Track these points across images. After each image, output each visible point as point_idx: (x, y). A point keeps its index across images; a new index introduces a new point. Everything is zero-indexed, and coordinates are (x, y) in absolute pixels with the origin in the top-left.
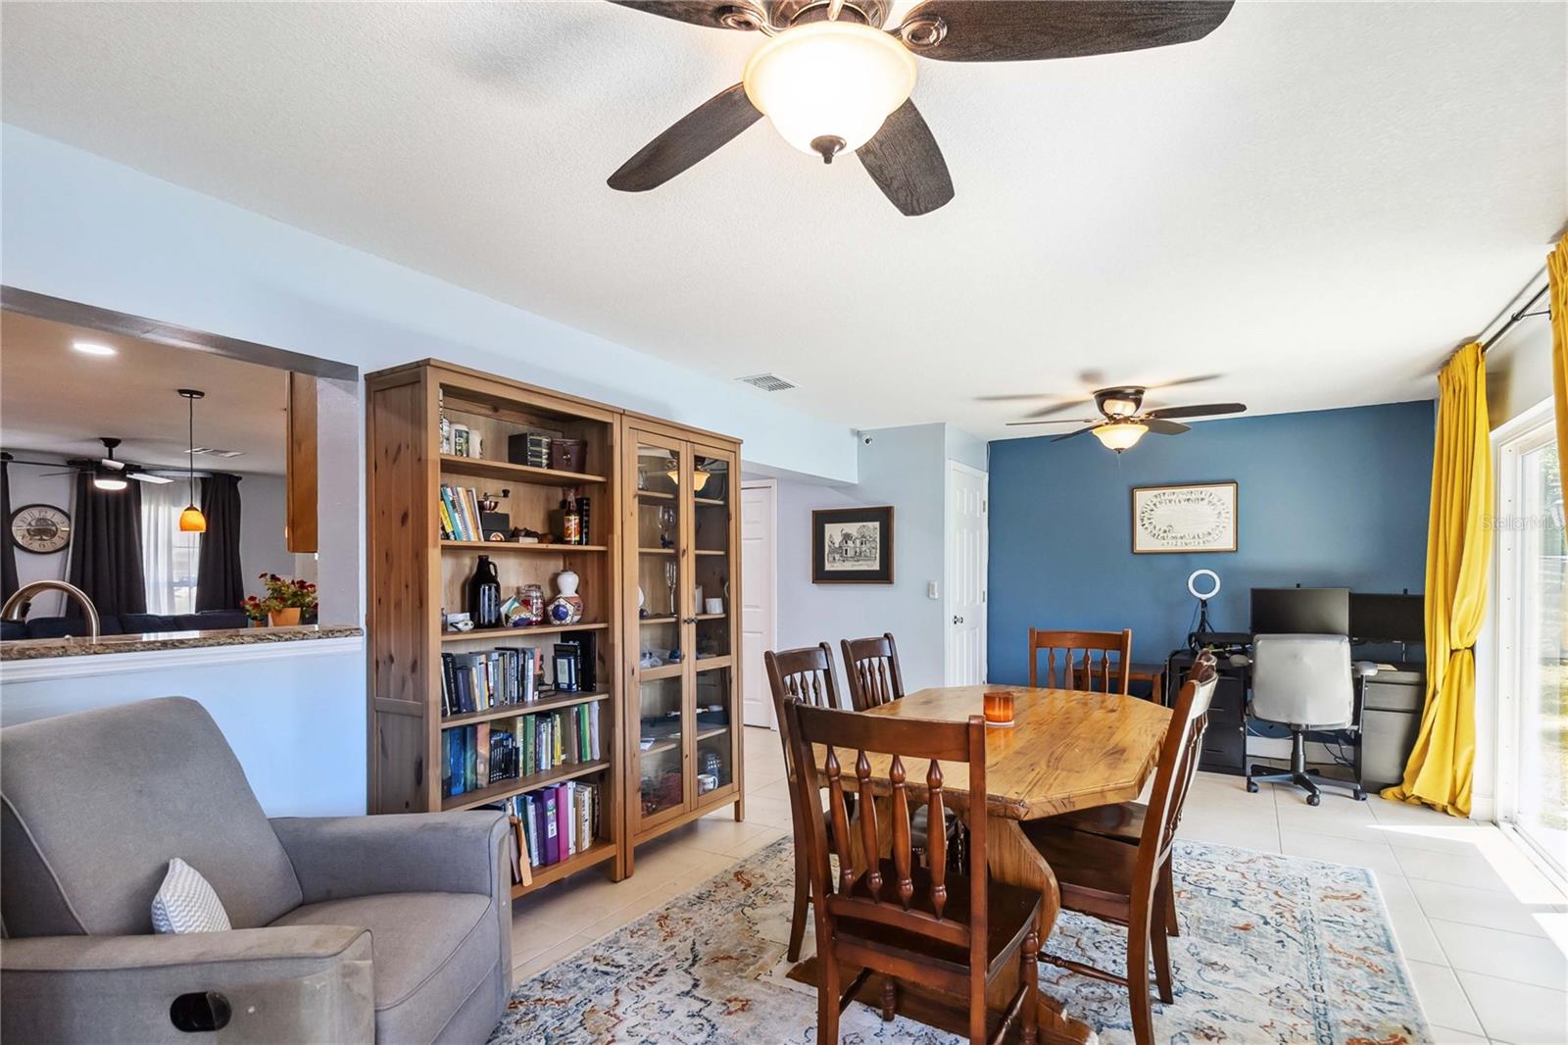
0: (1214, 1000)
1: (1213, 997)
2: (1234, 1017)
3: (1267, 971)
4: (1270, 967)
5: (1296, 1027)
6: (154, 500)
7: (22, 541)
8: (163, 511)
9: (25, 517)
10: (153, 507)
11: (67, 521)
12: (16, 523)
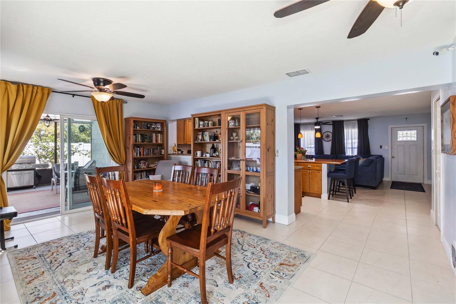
0: (97, 278)
1: (99, 278)
2: (89, 277)
3: (92, 299)
4: (92, 301)
5: (72, 287)
6: (348, 128)
7: (324, 139)
8: (350, 130)
9: (325, 134)
10: (348, 129)
11: (332, 134)
12: (324, 135)
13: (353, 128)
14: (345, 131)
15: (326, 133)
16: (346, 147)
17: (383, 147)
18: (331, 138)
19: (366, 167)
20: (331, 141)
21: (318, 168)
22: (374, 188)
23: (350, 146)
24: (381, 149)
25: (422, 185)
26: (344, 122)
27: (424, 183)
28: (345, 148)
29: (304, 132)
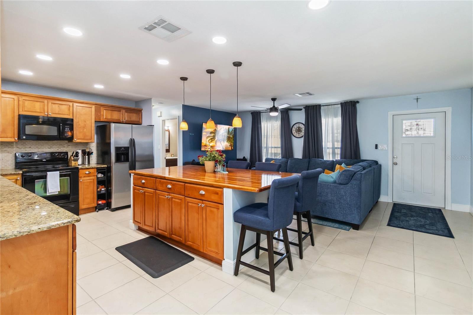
6: (327, 115)
7: (295, 135)
8: (330, 120)
9: (295, 126)
10: (327, 119)
11: (304, 127)
12: (293, 129)
13: (335, 117)
14: (323, 121)
15: (297, 125)
16: (323, 147)
17: (380, 147)
18: (302, 134)
19: (342, 186)
20: (303, 138)
21: (214, 198)
22: (356, 227)
23: (330, 145)
24: (376, 149)
25: (443, 211)
26: (322, 107)
27: (446, 209)
28: (323, 149)
29: (266, 123)
